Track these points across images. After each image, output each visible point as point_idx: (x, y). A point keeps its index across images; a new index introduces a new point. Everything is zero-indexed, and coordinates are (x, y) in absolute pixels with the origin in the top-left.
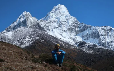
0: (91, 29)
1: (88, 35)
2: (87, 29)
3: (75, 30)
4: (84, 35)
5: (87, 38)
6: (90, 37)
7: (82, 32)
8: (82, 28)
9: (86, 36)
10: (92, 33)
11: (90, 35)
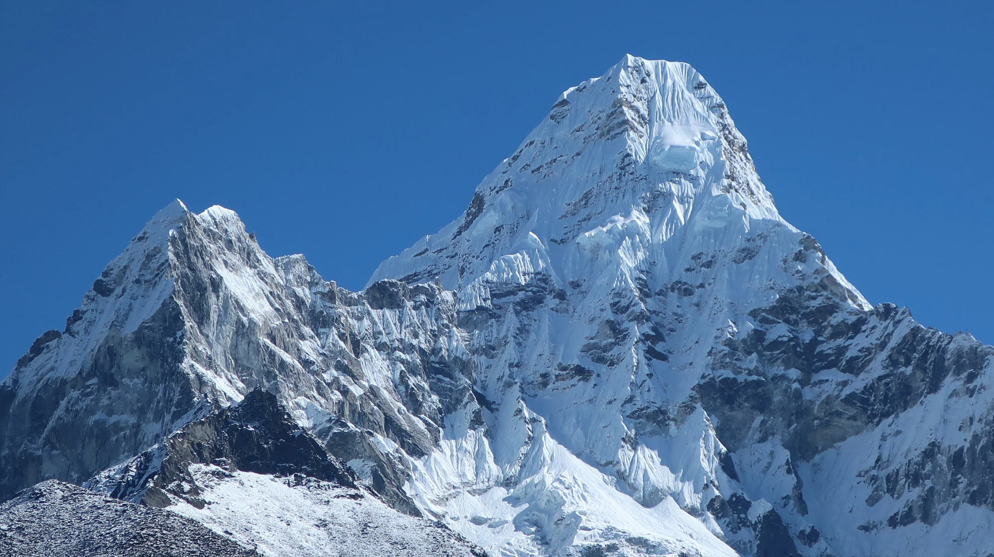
0: (977, 382)
1: (942, 459)
2: (934, 388)
3: (798, 395)
4: (898, 463)
5: (927, 500)
6: (954, 483)
7: (874, 418)
8: (876, 368)
9: (915, 479)
10: (976, 438)
11: (957, 460)
